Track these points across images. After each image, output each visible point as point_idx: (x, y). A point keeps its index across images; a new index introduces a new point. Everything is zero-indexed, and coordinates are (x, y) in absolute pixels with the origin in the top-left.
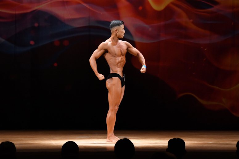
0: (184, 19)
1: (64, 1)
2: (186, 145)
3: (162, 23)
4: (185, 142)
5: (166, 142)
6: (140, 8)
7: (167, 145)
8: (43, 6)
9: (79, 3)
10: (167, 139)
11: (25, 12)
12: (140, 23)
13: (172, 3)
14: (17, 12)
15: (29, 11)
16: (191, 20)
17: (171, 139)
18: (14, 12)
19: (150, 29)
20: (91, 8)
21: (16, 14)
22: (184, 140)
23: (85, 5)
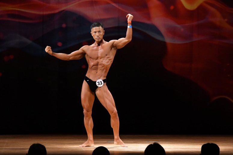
0: (218, 19)
1: (92, 1)
2: (220, 150)
3: (195, 23)
4: (219, 147)
5: (200, 147)
6: (172, 8)
7: (200, 150)
8: (71, 7)
9: (108, 3)
10: (200, 145)
11: (52, 12)
12: (171, 23)
13: (205, 2)
14: (45, 13)
15: (57, 11)
16: (226, 20)
17: (204, 144)
18: (41, 13)
19: (182, 30)
20: (120, 8)
21: (43, 15)
22: (218, 145)
23: (114, 5)
